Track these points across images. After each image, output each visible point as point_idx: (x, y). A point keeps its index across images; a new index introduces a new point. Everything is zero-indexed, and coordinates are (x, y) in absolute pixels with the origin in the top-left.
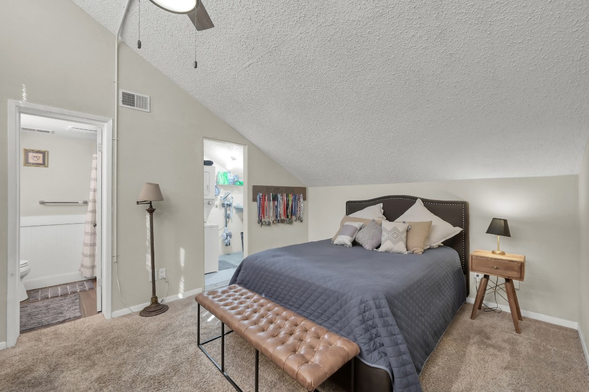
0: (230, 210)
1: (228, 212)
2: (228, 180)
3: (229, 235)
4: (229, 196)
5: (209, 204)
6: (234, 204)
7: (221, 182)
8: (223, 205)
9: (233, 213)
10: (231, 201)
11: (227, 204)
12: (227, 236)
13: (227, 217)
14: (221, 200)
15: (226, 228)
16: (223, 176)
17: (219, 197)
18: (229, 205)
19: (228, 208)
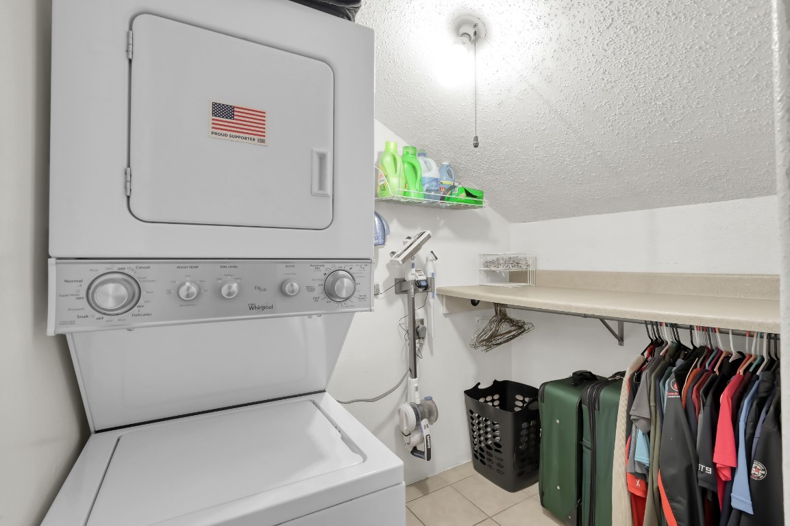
0: (425, 304)
1: (420, 314)
2: (422, 182)
3: (425, 412)
4: (423, 254)
5: (330, 293)
6: (439, 284)
7: (395, 185)
8: (400, 286)
9: (434, 313)
10: (430, 270)
11: (418, 284)
12: (418, 419)
13: (417, 333)
14: (390, 266)
15: (414, 382)
16: (399, 161)
17: (384, 254)
18: (424, 287)
19: (419, 298)
